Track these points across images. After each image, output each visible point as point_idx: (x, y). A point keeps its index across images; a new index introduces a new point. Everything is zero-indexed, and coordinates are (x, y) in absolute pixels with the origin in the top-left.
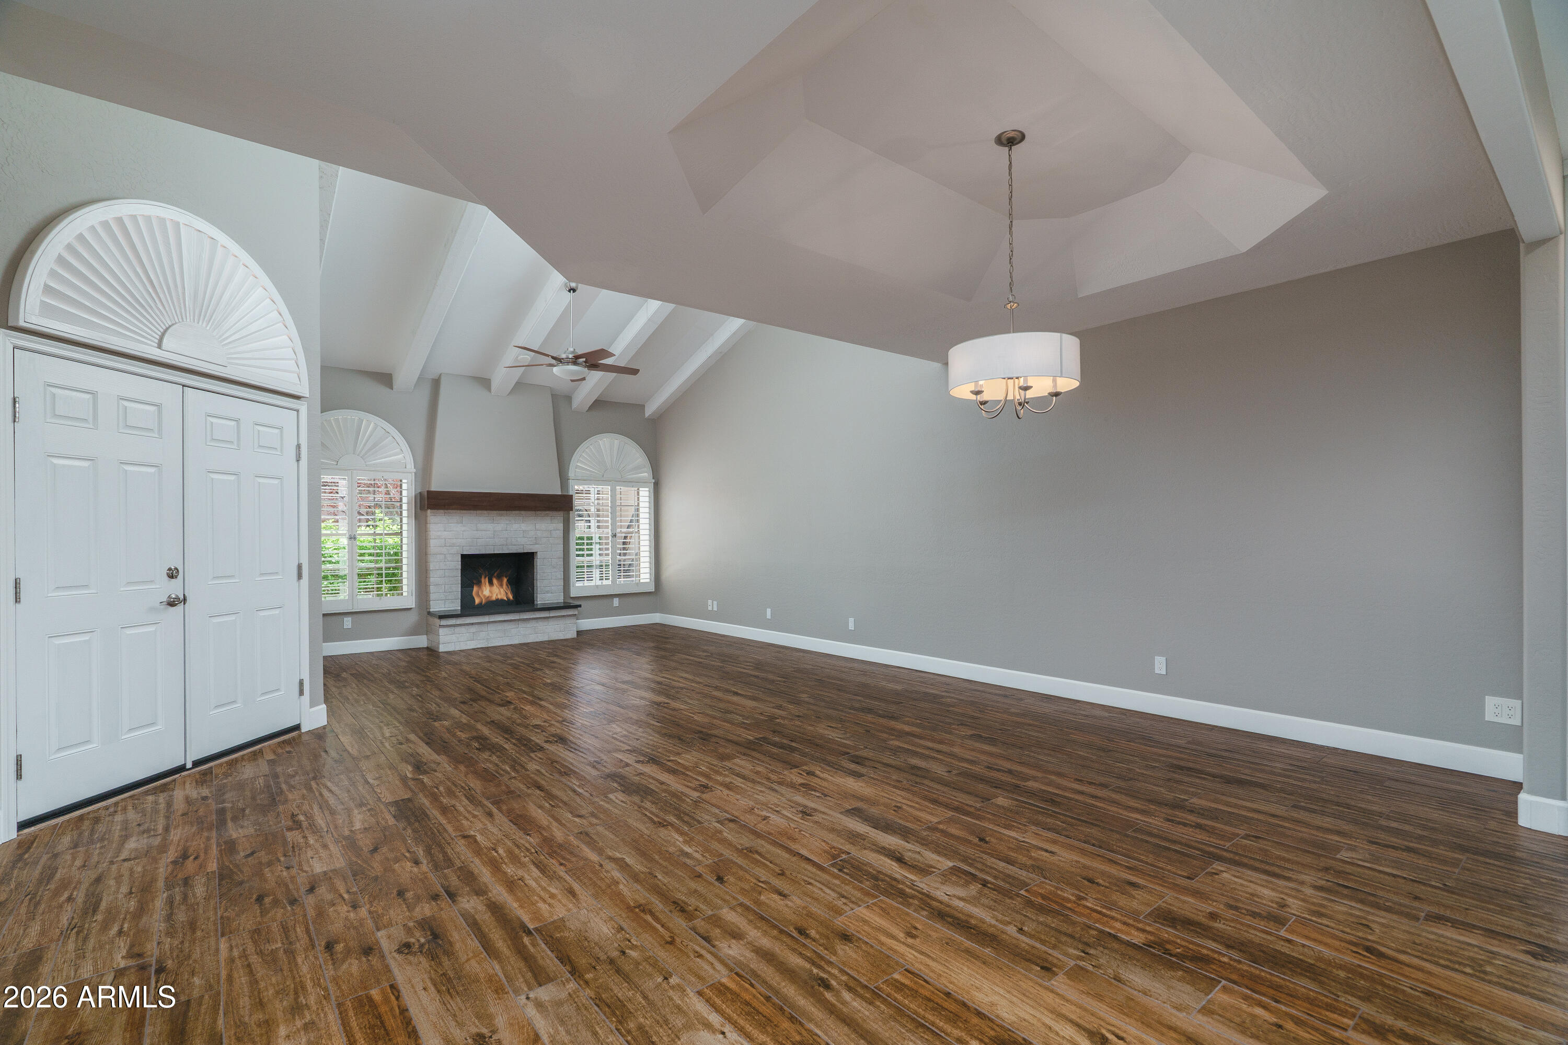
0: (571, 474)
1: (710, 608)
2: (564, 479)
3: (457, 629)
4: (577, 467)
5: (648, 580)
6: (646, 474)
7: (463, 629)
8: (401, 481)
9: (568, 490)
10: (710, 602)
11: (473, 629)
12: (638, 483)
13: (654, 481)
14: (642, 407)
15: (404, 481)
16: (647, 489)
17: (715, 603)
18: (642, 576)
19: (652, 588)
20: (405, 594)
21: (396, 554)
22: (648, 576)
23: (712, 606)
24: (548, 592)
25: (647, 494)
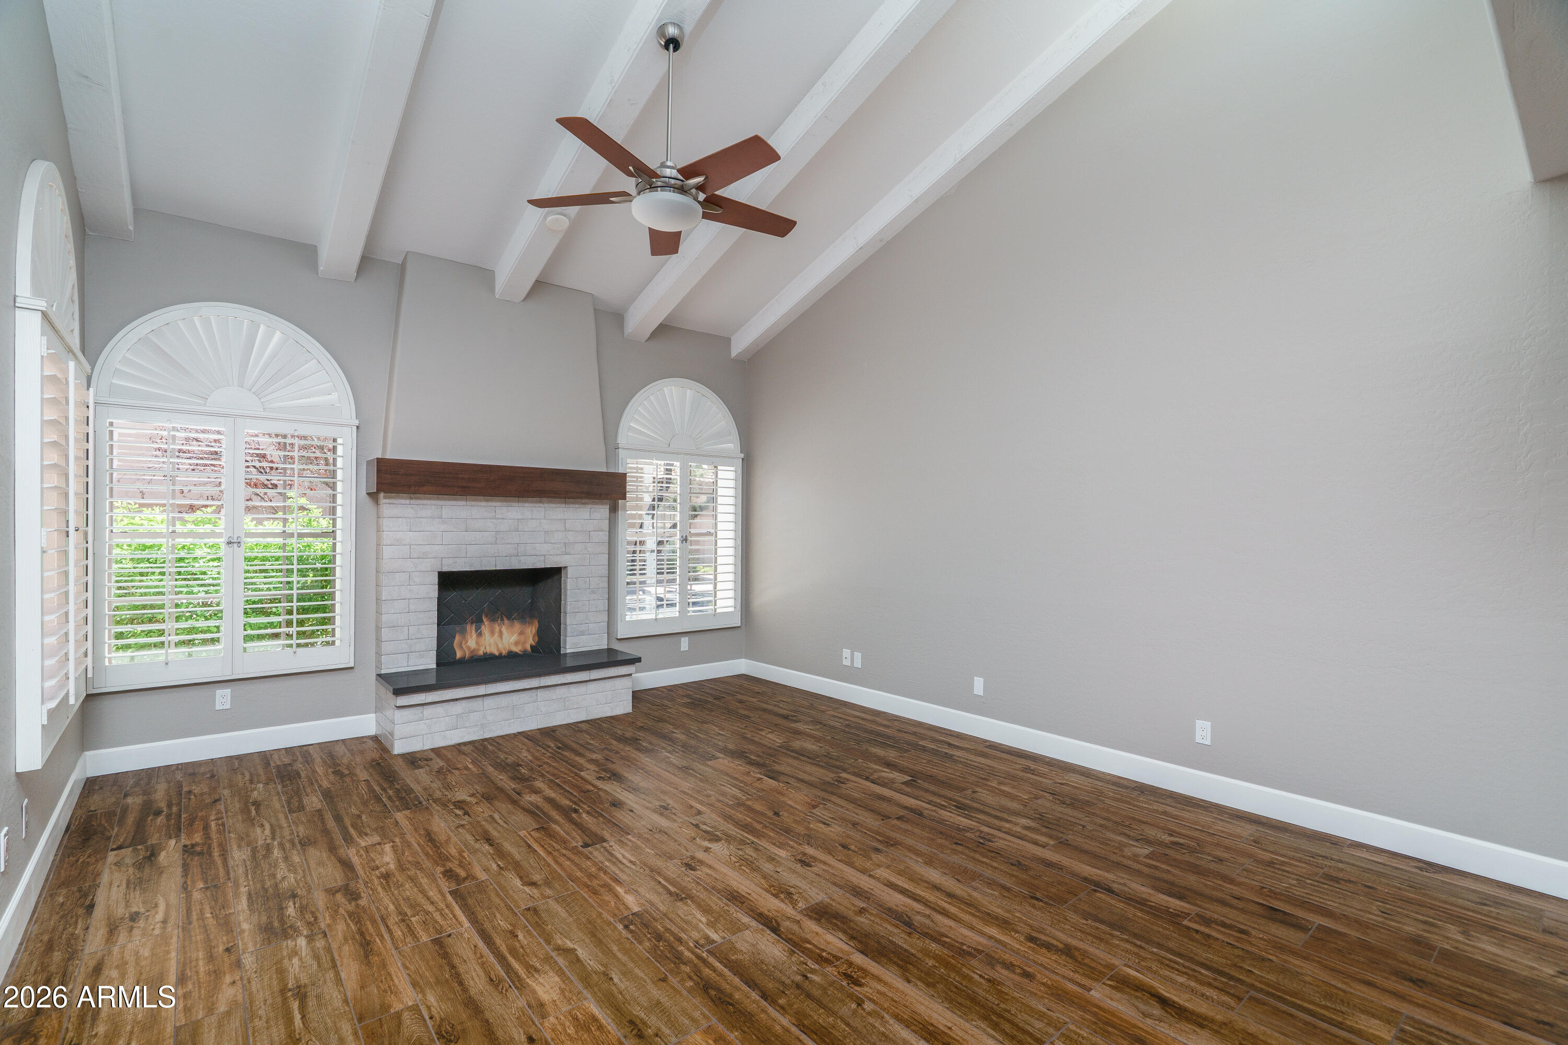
0: (622, 440)
1: (847, 662)
2: (611, 449)
3: (428, 711)
4: (630, 428)
5: (732, 609)
6: (732, 445)
7: (439, 709)
8: (335, 440)
9: (616, 465)
10: (846, 653)
11: (458, 708)
12: (716, 459)
13: (742, 456)
14: (727, 342)
15: (340, 441)
16: (732, 468)
17: (858, 655)
18: (720, 603)
19: (737, 622)
20: (337, 643)
21: (325, 571)
22: (731, 602)
23: (851, 658)
24: (582, 633)
25: (732, 475)
